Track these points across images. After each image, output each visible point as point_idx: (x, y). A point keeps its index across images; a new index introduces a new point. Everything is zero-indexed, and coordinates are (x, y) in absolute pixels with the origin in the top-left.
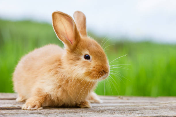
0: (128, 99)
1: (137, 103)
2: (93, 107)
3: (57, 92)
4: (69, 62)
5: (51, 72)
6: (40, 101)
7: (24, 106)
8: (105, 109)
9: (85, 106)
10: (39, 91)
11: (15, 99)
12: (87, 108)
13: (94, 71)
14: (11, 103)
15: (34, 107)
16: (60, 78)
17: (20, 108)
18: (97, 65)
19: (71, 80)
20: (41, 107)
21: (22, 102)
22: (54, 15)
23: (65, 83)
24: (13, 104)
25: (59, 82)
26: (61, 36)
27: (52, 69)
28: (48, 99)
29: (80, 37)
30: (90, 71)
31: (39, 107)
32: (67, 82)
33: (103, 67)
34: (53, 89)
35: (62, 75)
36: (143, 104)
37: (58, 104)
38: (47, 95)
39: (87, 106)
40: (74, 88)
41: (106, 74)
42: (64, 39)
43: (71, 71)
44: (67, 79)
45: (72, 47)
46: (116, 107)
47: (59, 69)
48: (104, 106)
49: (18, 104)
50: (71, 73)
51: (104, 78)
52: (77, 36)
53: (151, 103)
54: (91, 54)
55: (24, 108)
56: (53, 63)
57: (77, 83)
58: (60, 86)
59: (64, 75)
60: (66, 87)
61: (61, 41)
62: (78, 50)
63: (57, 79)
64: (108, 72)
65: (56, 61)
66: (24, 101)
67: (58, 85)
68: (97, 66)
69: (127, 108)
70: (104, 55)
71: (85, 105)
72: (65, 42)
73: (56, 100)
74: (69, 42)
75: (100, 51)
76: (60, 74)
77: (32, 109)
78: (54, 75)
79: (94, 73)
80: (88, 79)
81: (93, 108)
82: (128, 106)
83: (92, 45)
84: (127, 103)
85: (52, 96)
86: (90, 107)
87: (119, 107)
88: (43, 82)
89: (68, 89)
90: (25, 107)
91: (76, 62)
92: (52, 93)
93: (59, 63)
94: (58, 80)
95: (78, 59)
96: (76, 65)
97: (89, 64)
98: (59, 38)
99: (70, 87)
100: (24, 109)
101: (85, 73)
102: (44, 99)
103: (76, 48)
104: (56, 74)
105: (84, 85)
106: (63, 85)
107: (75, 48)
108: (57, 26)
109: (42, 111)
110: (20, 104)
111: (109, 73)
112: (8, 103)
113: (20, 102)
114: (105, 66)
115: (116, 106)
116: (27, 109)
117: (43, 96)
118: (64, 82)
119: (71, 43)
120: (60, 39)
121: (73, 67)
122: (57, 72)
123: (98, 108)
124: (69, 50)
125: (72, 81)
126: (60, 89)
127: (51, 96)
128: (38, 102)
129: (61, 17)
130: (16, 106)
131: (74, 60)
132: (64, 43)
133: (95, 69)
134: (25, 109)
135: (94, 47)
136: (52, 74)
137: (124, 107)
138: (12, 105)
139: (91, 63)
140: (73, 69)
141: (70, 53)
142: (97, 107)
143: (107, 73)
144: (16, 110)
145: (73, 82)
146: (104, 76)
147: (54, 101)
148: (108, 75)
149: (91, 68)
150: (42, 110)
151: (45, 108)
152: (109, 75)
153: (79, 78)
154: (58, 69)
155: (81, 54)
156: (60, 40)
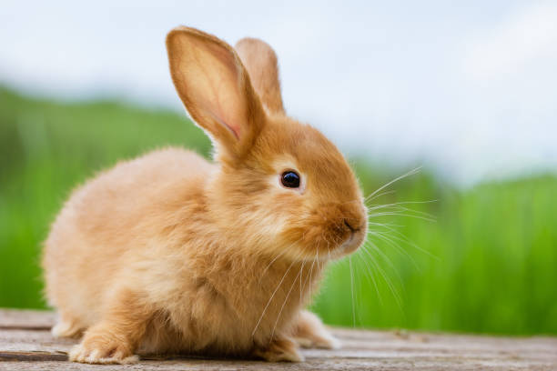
0: (426, 341)
1: (454, 351)
2: (308, 359)
3: (191, 302)
4: (230, 199)
5: (172, 233)
6: (131, 334)
7: (76, 351)
8: (348, 367)
9: (281, 356)
10: (130, 299)
11: (48, 329)
12: (286, 361)
13: (314, 224)
14: (34, 341)
15: (110, 353)
16: (201, 253)
17: (63, 357)
18: (323, 205)
19: (240, 259)
20: (134, 354)
21: (72, 337)
22: (172, 39)
23: (220, 271)
24: (42, 344)
25: (199, 266)
26: (202, 113)
27: (175, 226)
28: (159, 327)
29: (263, 115)
30: (300, 225)
31: (126, 355)
32: (227, 265)
33: (342, 209)
34: (177, 290)
35: (209, 244)
36: (475, 356)
37: (194, 344)
38: (155, 314)
39: (287, 355)
40: (248, 287)
41: (356, 235)
42: (209, 121)
43: (238, 229)
44: (227, 257)
45: (238, 146)
46: (386, 363)
47: (197, 223)
48: (343, 358)
49: (59, 343)
50: (237, 236)
51: (349, 249)
52: (252, 110)
53: (503, 353)
54: (304, 169)
55: (77, 356)
56: (178, 206)
57: (261, 266)
58: (202, 282)
59: (214, 242)
60: (223, 284)
61: (202, 128)
62: (260, 158)
63: (192, 258)
64: (363, 227)
65: (189, 198)
66: (78, 336)
67: (196, 276)
68: (324, 209)
69: (423, 366)
70: (348, 171)
71: (281, 353)
72: (214, 133)
73: (184, 328)
74: (230, 132)
75: (333, 158)
76: (199, 241)
77: (103, 360)
78: (181, 245)
79: (314, 230)
80: (296, 254)
81: (309, 363)
82: (427, 359)
83: (304, 138)
84: (421, 350)
85: (172, 314)
86: (297, 360)
87: (397, 362)
88: (144, 270)
89: (228, 289)
90: (80, 354)
91: (253, 198)
92: (171, 306)
93: (196, 205)
94: (194, 261)
95: (262, 188)
96: (254, 209)
97: (298, 203)
98: (195, 118)
99: (237, 282)
100: (76, 361)
101: (283, 234)
102: (144, 327)
103: (254, 153)
104: (186, 240)
105: (281, 272)
106: (211, 276)
107: (249, 152)
108: (184, 77)
109: (138, 366)
110: (65, 344)
111: (367, 231)
112: (23, 341)
113: (66, 338)
114: (352, 207)
115: (384, 360)
116: (87, 359)
117: (139, 317)
118: (216, 267)
119: (236, 135)
120: (199, 122)
121: (243, 215)
122: (190, 236)
123: (327, 363)
124: (230, 159)
125: (244, 261)
126: (202, 291)
127: (168, 314)
128: (122, 336)
129: (197, 49)
130: (52, 350)
131: (246, 193)
132: (211, 137)
133: (316, 218)
134: (80, 359)
135: (314, 145)
136: (174, 242)
137: (411, 362)
138: (39, 346)
139: (302, 200)
140: (244, 222)
141: (231, 170)
142: (323, 359)
143: (358, 230)
144: (51, 363)
145: (246, 266)
146: (348, 242)
147: (180, 334)
148: (362, 240)
149: (304, 216)
150: (137, 363)
151: (146, 358)
152: (366, 239)
153: (266, 252)
154: (194, 226)
155: (271, 171)
156: (196, 124)
